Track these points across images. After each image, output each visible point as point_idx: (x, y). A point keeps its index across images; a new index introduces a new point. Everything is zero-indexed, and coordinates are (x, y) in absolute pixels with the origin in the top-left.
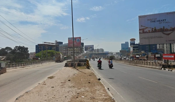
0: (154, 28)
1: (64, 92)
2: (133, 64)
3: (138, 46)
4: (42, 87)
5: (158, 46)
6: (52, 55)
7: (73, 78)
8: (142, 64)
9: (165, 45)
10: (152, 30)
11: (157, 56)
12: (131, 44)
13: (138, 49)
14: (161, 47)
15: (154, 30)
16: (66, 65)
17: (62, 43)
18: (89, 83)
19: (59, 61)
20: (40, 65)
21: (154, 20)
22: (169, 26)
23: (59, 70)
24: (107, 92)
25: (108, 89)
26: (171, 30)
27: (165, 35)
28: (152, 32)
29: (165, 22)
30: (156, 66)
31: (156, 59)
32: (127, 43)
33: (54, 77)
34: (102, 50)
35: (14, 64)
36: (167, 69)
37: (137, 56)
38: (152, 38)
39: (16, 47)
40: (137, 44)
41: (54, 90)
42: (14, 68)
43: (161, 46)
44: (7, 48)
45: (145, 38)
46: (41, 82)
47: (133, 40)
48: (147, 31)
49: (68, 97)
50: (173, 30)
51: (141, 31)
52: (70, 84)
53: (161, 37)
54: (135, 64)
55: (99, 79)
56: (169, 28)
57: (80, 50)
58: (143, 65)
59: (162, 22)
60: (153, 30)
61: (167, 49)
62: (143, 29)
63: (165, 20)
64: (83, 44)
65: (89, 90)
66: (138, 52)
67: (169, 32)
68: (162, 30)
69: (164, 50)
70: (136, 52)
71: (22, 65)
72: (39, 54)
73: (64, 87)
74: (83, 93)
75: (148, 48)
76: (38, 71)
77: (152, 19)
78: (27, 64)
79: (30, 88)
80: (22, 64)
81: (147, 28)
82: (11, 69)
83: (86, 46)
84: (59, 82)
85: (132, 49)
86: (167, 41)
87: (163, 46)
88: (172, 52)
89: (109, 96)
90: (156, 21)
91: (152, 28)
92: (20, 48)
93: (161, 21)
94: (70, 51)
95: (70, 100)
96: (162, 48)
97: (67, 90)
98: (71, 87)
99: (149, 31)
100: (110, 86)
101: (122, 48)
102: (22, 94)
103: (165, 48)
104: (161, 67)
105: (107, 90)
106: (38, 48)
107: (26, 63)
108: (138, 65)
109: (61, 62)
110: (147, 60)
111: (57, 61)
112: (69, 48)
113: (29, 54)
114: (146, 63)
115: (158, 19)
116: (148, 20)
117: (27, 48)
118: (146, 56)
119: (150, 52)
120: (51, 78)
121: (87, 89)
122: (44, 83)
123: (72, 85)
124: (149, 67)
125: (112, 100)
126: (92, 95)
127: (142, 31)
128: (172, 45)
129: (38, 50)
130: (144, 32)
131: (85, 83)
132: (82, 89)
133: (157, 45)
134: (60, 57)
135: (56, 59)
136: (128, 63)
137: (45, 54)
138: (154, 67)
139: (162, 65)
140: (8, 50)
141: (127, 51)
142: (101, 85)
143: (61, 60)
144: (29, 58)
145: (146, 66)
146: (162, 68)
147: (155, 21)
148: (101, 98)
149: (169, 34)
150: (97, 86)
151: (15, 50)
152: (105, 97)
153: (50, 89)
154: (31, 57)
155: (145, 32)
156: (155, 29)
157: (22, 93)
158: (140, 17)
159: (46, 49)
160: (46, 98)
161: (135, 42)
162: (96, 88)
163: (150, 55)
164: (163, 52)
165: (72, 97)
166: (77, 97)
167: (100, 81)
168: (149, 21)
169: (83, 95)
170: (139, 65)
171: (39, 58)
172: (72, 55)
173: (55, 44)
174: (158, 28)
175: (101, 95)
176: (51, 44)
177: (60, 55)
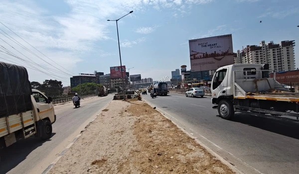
4: (102, 118)
5: (210, 72)
6: (93, 88)
7: (129, 109)
12: (182, 72)
13: (190, 77)
16: (115, 98)
17: (102, 74)
18: (146, 111)
19: (102, 94)
21: (205, 44)
22: (220, 50)
23: (108, 104)
26: (222, 55)
27: (217, 61)
28: (203, 58)
29: (216, 46)
32: (177, 70)
33: (108, 109)
34: (151, 79)
37: (189, 84)
38: (204, 64)
39: (46, 80)
40: (188, 72)
41: (115, 119)
43: (213, 72)
45: (196, 64)
46: (98, 114)
47: (184, 67)
48: (198, 57)
49: (131, 122)
50: (225, 54)
51: (193, 57)
52: (127, 113)
53: (212, 63)
55: (155, 108)
56: (220, 53)
57: (125, 81)
59: (214, 46)
60: (204, 56)
62: (194, 55)
63: (216, 44)
64: (128, 73)
66: (190, 80)
67: (220, 57)
68: (214, 55)
70: (188, 80)
72: (77, 88)
73: (124, 116)
75: (200, 75)
77: (203, 44)
79: (92, 119)
81: (198, 53)
83: (132, 75)
84: (116, 113)
85: (183, 77)
89: (166, 118)
91: (204, 54)
92: (51, 82)
94: (113, 82)
95: (134, 124)
97: (128, 118)
98: (130, 116)
100: (166, 113)
101: (173, 76)
105: (164, 115)
106: (74, 81)
109: (105, 96)
111: (100, 95)
112: (113, 79)
113: (62, 90)
115: (209, 44)
116: (199, 44)
117: (60, 82)
119: (202, 79)
120: (106, 110)
121: (146, 116)
122: (102, 115)
125: (169, 120)
126: (151, 119)
129: (74, 84)
130: (195, 58)
131: (142, 112)
132: (141, 116)
134: (103, 90)
135: (99, 93)
137: (83, 88)
140: (35, 86)
141: (179, 80)
142: (157, 112)
143: (105, 94)
144: (63, 94)
147: (206, 46)
149: (220, 60)
150: (154, 113)
151: (45, 85)
152: (163, 119)
153: (111, 119)
154: (65, 93)
156: (207, 54)
157: (87, 123)
158: (191, 41)
159: (85, 82)
160: (112, 125)
161: (186, 69)
162: (154, 115)
165: (134, 122)
166: (139, 122)
168: (200, 46)
169: (144, 120)
172: (116, 87)
173: (94, 76)
174: (209, 53)
175: (159, 119)
176: (89, 76)
177: (104, 88)
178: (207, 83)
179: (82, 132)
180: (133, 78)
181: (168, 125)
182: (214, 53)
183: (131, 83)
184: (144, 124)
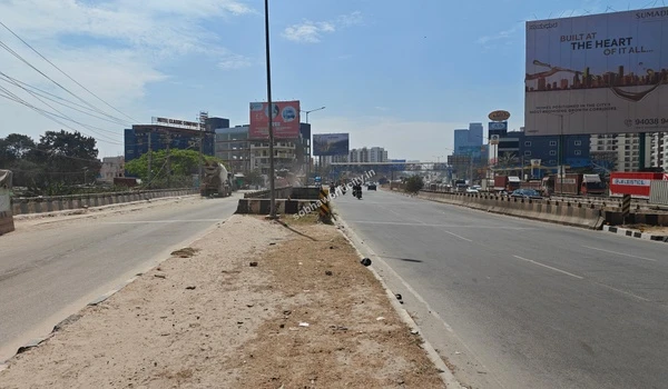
0: (584, 71)
1: (232, 305)
2: (497, 209)
3: (517, 140)
4: (150, 288)
5: (594, 141)
6: (189, 167)
7: (269, 257)
8: (531, 209)
9: (621, 140)
10: (576, 79)
11: (587, 178)
12: (491, 132)
13: (517, 154)
14: (606, 147)
15: (584, 78)
16: (243, 209)
17: (225, 123)
18: (329, 274)
20: (144, 205)
21: (584, 40)
22: (641, 63)
23: (214, 226)
24: (393, 310)
25: (400, 298)
26: (647, 81)
27: (626, 101)
28: (573, 87)
29: (628, 48)
30: (584, 216)
31: (584, 189)
32: (477, 128)
33: (197, 251)
34: (381, 153)
35: (42, 200)
36: (621, 231)
37: (513, 179)
38: (572, 109)
39: (48, 133)
40: (513, 134)
41: (194, 300)
42: (44, 214)
43: (605, 140)
44: (14, 138)
45: (546, 110)
46: (147, 267)
47: (500, 116)
48: (555, 83)
49: (247, 324)
50: (656, 79)
51: (535, 84)
52: (255, 277)
53: (607, 108)
54: (503, 210)
55: (367, 262)
56: (641, 74)
57: (296, 152)
58: (534, 214)
59: (618, 48)
60: (578, 80)
61: (627, 153)
62: (541, 76)
63: (629, 39)
64: (306, 128)
65: (328, 300)
66: (517, 165)
67: (640, 89)
68: (615, 81)
69: (614, 156)
70: (509, 165)
71: (75, 202)
72: (139, 163)
73: (235, 289)
74: (303, 310)
75: (555, 148)
76: (135, 226)
77: (579, 37)
78: (92, 200)
79: (107, 291)
80: (72, 199)
81: (556, 70)
82: (32, 218)
83: (320, 136)
84: (215, 268)
85: (493, 153)
86: (628, 122)
87: (614, 142)
88: (647, 165)
89: (401, 323)
90: (594, 44)
91: (577, 73)
92: (64, 139)
93: (614, 43)
94: (257, 153)
95: (255, 336)
96: (609, 148)
97: (246, 297)
98: (258, 289)
99: (564, 82)
100: (408, 288)
101: (458, 147)
102: (76, 312)
103: (621, 150)
104: (602, 219)
105: (396, 303)
107: (88, 198)
108: (514, 212)
109: (221, 196)
110: (551, 193)
111: (207, 193)
112: (253, 141)
113: (98, 164)
114: (544, 206)
115: (600, 38)
116: (563, 39)
117: (91, 142)
118: (546, 179)
119: (563, 162)
120: (185, 253)
121: (320, 295)
122: (159, 273)
123: (266, 279)
124: (556, 222)
125: (412, 337)
126: (337, 317)
127: (538, 83)
128: (648, 139)
129: (136, 148)
130: (543, 88)
131: (314, 275)
132: (302, 298)
133: (589, 136)
134: (217, 178)
135: (203, 185)
136: (479, 206)
137: (160, 165)
138: (574, 220)
139: (603, 213)
140: (18, 147)
141: (476, 160)
142: (374, 282)
143: (222, 189)
144: (99, 179)
145: (542, 216)
146: (604, 223)
147: (587, 45)
148: (370, 328)
149: (637, 97)
150: (358, 287)
151: (44, 146)
152: (387, 328)
153: (180, 294)
154: (106, 176)
155: (549, 85)
156: (589, 76)
158: (531, 26)
159: (163, 147)
160: (167, 327)
161: (506, 123)
162: (353, 294)
163: (561, 174)
164: (612, 166)
165: (262, 323)
166: (282, 326)
167: (369, 267)
168: (568, 44)
169: (305, 316)
170: (518, 212)
171: (139, 181)
172: (264, 170)
173: (199, 128)
174: (598, 71)
175: (372, 320)
176: (182, 127)
177: (220, 170)
178: (581, 178)
179: (21, 350)
180: (324, 144)
181: (400, 364)
182: (617, 71)
183: (316, 159)
184: (297, 342)
